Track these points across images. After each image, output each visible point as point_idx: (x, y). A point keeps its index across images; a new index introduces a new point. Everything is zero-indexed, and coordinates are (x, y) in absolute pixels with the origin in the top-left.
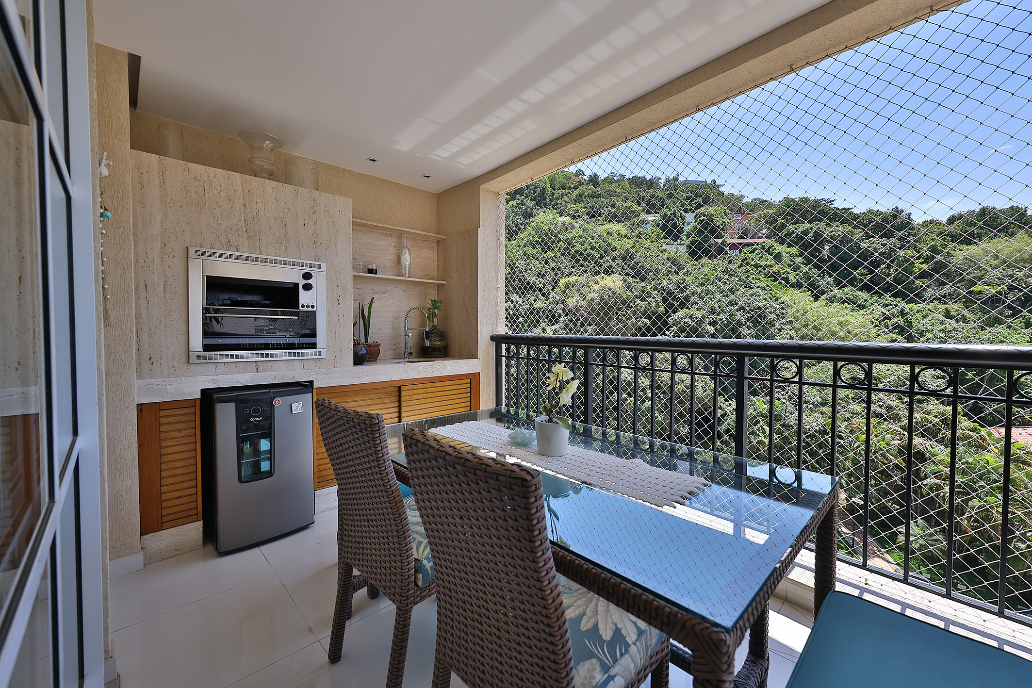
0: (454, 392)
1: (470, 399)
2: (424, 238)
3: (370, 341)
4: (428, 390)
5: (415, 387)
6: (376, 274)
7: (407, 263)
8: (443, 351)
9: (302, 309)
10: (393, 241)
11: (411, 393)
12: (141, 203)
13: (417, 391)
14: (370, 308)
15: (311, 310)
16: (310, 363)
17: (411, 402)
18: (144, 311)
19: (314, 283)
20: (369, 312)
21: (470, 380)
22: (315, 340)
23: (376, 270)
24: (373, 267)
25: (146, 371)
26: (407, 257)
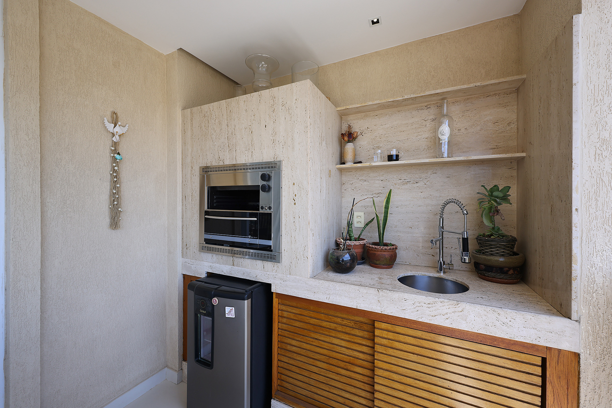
6: (397, 160)
7: (446, 138)
8: (511, 272)
9: (261, 211)
10: (430, 114)
11: (391, 335)
12: (184, 143)
13: (402, 338)
14: (388, 202)
15: (268, 211)
16: (269, 265)
17: (391, 352)
18: (184, 213)
19: (272, 183)
20: (387, 208)
21: (544, 360)
22: (270, 243)
23: (397, 156)
24: (394, 152)
25: (185, 253)
26: (445, 131)
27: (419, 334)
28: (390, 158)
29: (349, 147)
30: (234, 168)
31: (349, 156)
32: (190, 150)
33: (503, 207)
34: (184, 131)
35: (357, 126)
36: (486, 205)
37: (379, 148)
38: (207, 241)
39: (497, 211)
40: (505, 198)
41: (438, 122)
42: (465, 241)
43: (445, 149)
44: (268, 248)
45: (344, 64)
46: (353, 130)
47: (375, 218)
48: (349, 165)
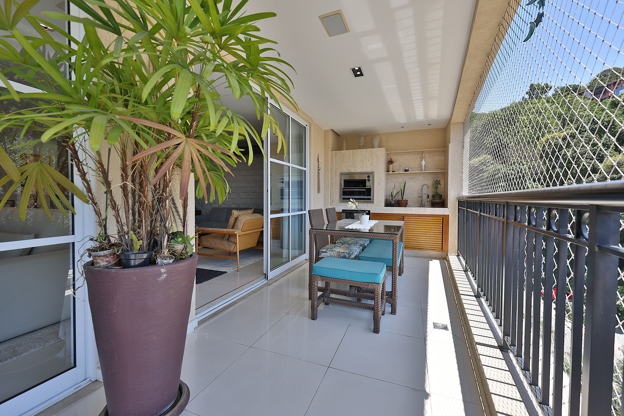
0: (432, 222)
1: (443, 227)
2: (436, 151)
3: (404, 199)
4: (417, 220)
5: (410, 217)
6: (408, 171)
7: (424, 165)
8: (440, 204)
9: (367, 187)
10: (419, 156)
11: (408, 219)
12: (332, 163)
13: (411, 219)
14: (405, 185)
15: (370, 187)
16: (369, 205)
17: (408, 224)
18: (332, 189)
19: (371, 179)
20: (404, 187)
21: (443, 218)
22: (371, 197)
23: (408, 170)
24: (407, 169)
25: (332, 204)
26: (423, 162)
27: (416, 217)
28: (406, 171)
29: (391, 166)
30: (361, 173)
31: (391, 169)
32: (335, 166)
33: (439, 186)
34: (332, 159)
35: (394, 158)
36: (434, 186)
37: (401, 166)
38: (343, 199)
39: (437, 187)
40: (439, 184)
41: (422, 158)
42: (428, 195)
43: (423, 168)
44: (370, 199)
45: (388, 134)
46: (393, 160)
47: (400, 191)
48: (391, 172)
